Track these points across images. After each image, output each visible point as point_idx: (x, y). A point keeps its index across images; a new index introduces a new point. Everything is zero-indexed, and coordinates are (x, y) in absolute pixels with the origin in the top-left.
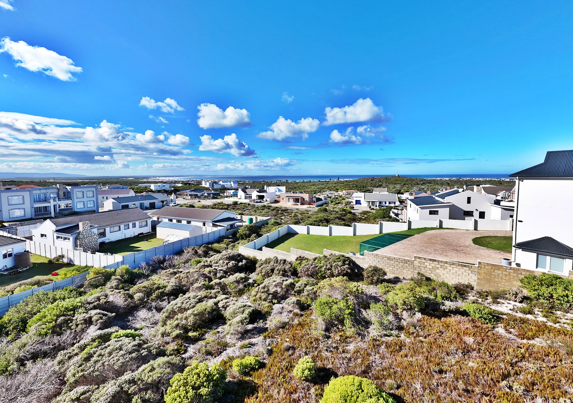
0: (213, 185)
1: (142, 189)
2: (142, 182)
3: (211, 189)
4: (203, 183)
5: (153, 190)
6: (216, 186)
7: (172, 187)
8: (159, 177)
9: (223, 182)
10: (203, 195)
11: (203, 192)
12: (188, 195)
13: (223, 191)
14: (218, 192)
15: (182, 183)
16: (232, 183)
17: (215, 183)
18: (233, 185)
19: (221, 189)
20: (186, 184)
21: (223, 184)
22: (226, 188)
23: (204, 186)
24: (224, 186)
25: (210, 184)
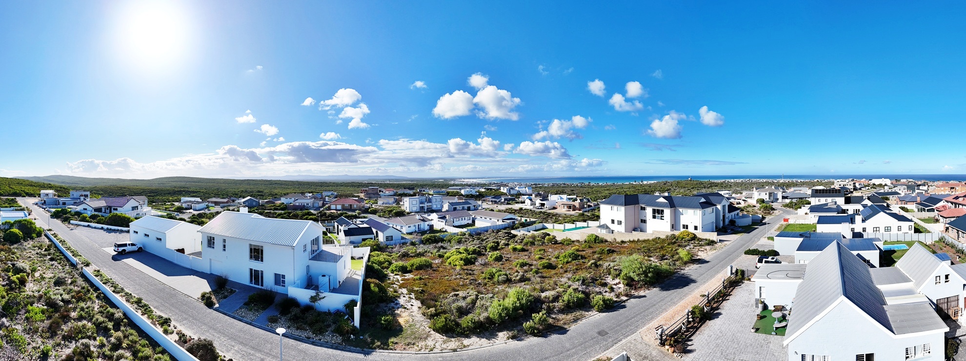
0: (510, 190)
3: (508, 194)
4: (502, 188)
5: (463, 194)
7: (477, 192)
8: (464, 179)
9: (519, 188)
10: (501, 200)
13: (518, 197)
14: (513, 197)
16: (527, 188)
17: (512, 188)
19: (516, 195)
22: (521, 194)
23: (502, 191)
24: (519, 192)
25: (507, 189)
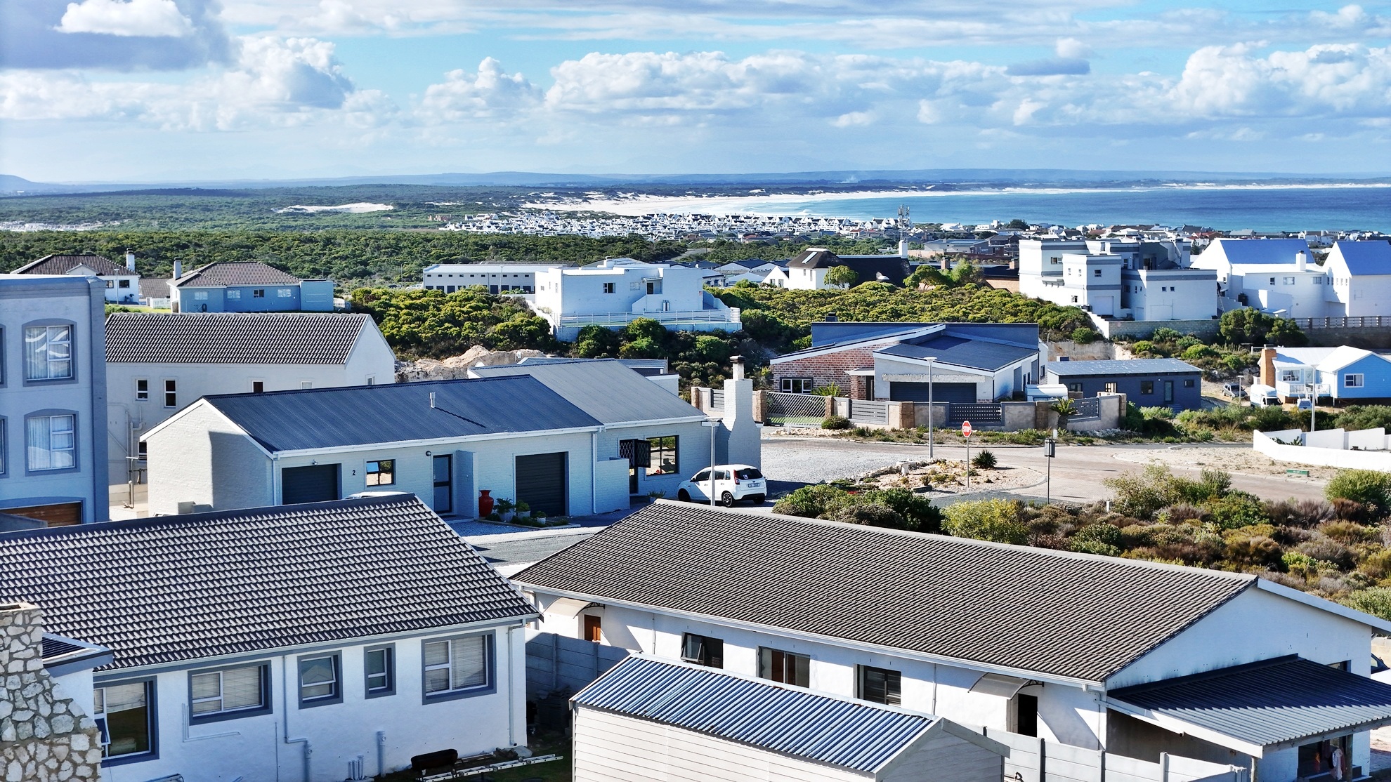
1: (452, 319)
2: (461, 239)
3: (1103, 327)
4: (1030, 255)
5: (554, 321)
6: (1157, 300)
7: (730, 300)
9: (1236, 252)
10: (1019, 396)
11: (1025, 364)
12: (882, 390)
15: (823, 262)
18: (1342, 292)
20: (862, 270)
21: (1241, 270)
22: (1269, 323)
23: (1032, 295)
24: (1244, 299)
25: (1096, 266)
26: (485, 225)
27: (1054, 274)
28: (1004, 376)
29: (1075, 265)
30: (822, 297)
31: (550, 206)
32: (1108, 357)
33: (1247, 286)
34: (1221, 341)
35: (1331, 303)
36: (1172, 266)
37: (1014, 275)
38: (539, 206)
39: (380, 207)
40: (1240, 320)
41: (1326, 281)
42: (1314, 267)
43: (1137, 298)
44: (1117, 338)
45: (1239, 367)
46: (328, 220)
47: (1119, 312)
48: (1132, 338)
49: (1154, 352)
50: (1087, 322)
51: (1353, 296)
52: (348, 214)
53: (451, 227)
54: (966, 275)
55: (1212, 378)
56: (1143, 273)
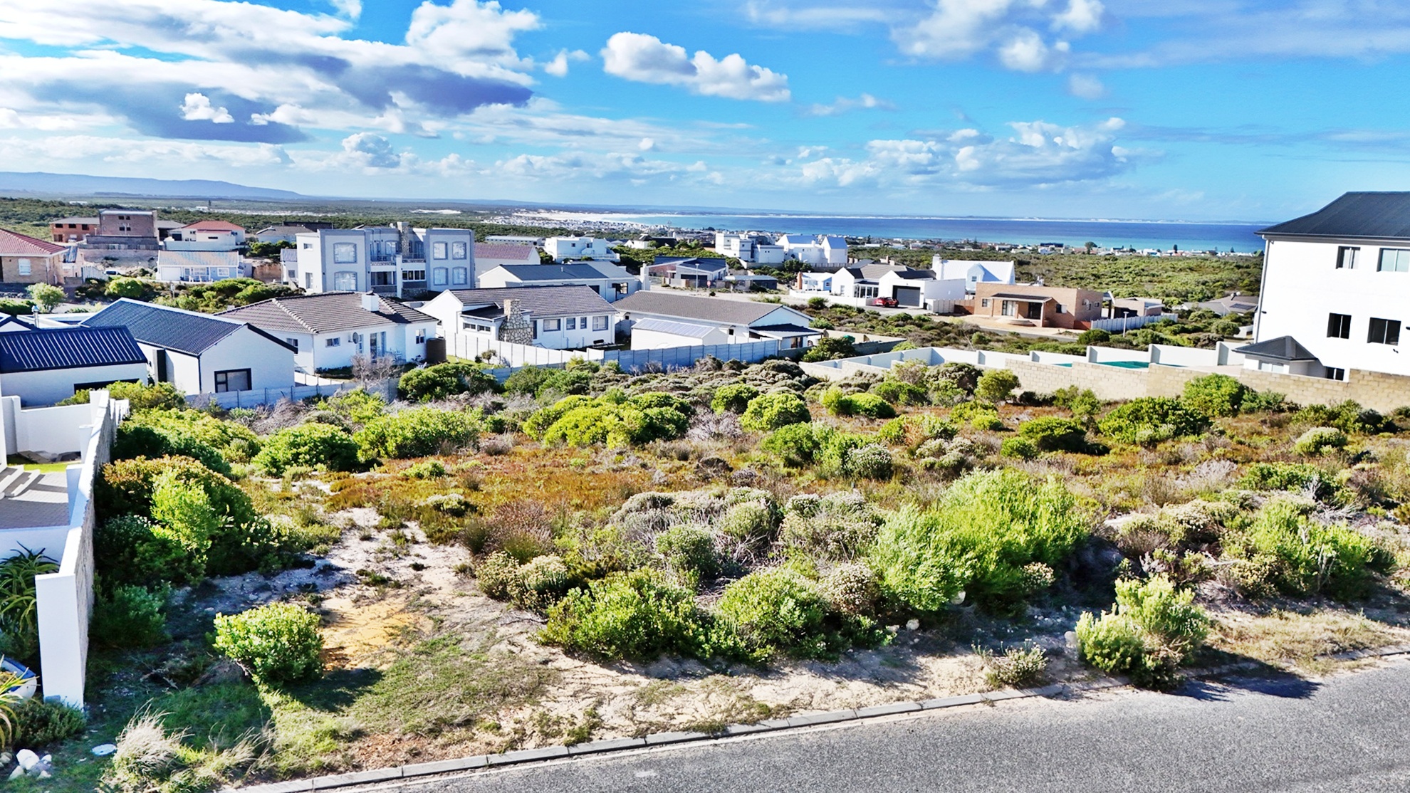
0: (753, 247)
3: (745, 265)
6: (763, 256)
7: (616, 251)
9: (791, 240)
11: (722, 270)
12: (678, 276)
13: (787, 275)
14: (768, 278)
15: (647, 239)
16: (826, 245)
17: (763, 241)
18: (827, 255)
19: (781, 268)
20: (660, 243)
21: (793, 246)
22: (802, 264)
23: (720, 253)
24: (793, 256)
25: (743, 243)
26: (499, 221)
27: (728, 246)
28: (715, 273)
29: (735, 243)
30: (648, 251)
31: (524, 214)
32: (746, 274)
33: (794, 252)
34: (785, 270)
35: (824, 259)
36: (769, 244)
37: (714, 246)
38: (519, 214)
39: (455, 212)
40: (791, 263)
41: (822, 251)
42: (818, 246)
43: (756, 255)
44: (749, 268)
45: (791, 279)
46: (433, 217)
47: (750, 259)
48: (754, 268)
49: (761, 273)
50: (739, 263)
51: (831, 256)
52: (441, 215)
53: (486, 221)
54: (697, 245)
55: (781, 283)
56: (759, 246)
